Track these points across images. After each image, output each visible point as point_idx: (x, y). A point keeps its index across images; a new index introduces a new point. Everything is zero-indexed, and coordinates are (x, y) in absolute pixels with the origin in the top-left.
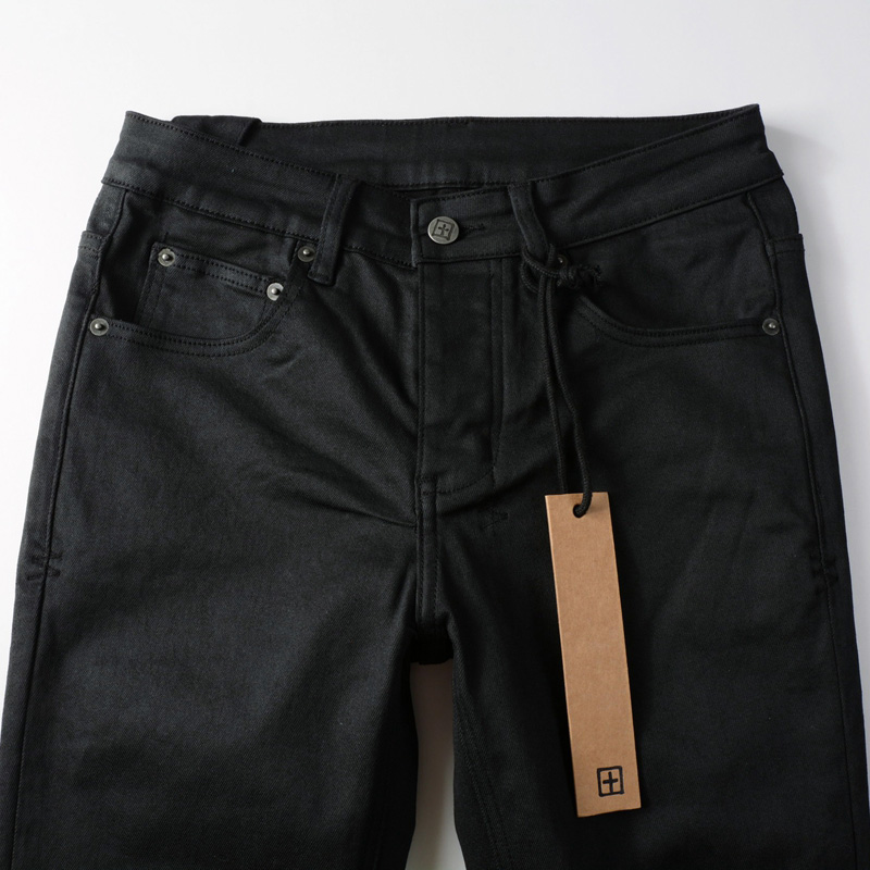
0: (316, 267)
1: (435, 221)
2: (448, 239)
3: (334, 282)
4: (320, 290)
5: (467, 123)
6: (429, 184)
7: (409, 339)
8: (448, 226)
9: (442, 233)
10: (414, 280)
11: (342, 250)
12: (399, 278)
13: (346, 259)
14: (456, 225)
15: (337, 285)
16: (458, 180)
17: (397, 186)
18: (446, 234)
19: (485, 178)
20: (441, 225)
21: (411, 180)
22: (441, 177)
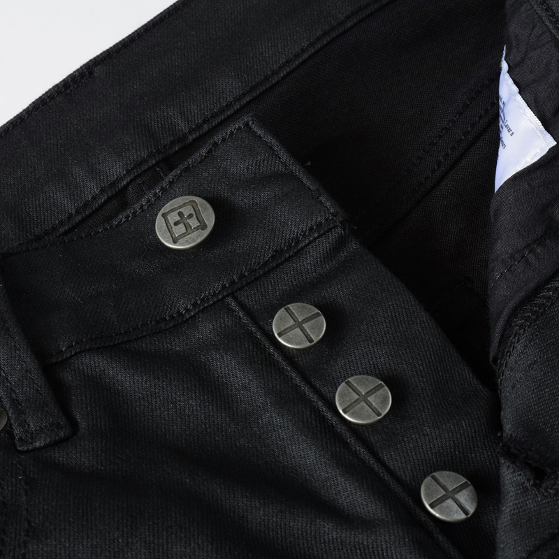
0: (23, 424)
1: (159, 221)
2: (203, 227)
3: (74, 425)
4: (59, 455)
5: (91, 73)
6: (102, 191)
7: (277, 420)
8: (187, 211)
9: (187, 226)
10: (206, 330)
11: (50, 368)
12: (177, 345)
13: (68, 377)
14: (198, 200)
15: (83, 425)
16: (144, 154)
17: (54, 229)
18: (193, 223)
19: (183, 127)
20: (173, 217)
21: (70, 207)
22: (114, 169)
